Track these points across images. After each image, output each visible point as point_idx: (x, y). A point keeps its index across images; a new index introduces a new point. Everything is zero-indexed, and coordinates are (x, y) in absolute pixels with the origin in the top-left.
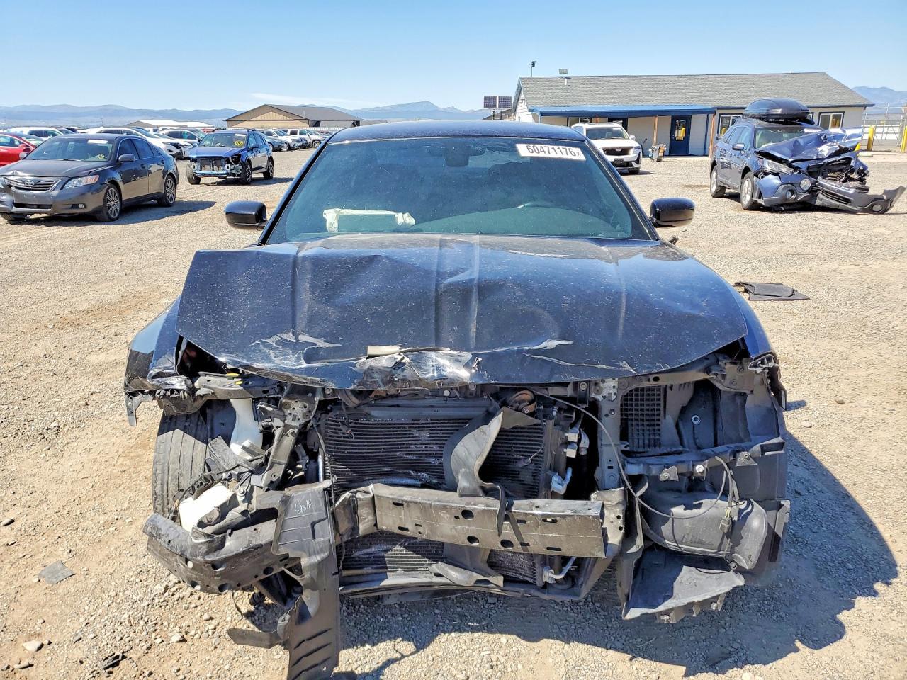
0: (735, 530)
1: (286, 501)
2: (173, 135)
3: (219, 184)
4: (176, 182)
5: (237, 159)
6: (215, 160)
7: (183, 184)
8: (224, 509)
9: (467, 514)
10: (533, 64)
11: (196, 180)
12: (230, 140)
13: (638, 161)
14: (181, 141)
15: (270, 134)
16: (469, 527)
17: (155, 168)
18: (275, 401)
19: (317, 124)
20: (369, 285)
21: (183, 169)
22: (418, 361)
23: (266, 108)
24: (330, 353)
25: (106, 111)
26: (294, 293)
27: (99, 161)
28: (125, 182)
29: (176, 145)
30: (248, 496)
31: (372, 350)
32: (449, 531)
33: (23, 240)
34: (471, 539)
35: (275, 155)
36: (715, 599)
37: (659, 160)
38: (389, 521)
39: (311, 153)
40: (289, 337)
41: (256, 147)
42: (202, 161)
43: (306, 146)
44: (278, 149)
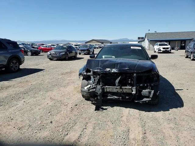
0: (150, 93)
1: (97, 87)
2: (75, 45)
3: (84, 55)
4: (77, 54)
5: (88, 50)
6: (84, 50)
7: (78, 54)
8: (90, 87)
9: (117, 88)
10: (149, 30)
11: (80, 54)
12: (86, 46)
13: (171, 51)
14: (77, 47)
15: (94, 45)
16: (117, 90)
17: (73, 51)
18: (96, 75)
19: (103, 43)
20: (107, 63)
21: (78, 52)
22: (112, 70)
23: (93, 40)
24: (102, 69)
25: (62, 41)
26: (99, 63)
27: (65, 50)
28: (69, 54)
29: (76, 47)
30: (92, 86)
31: (107, 69)
32: (115, 91)
33: (53, 63)
34: (117, 91)
35: (94, 49)
36: (147, 101)
37: (177, 50)
38: (108, 90)
39: (101, 49)
40: (98, 68)
41: (91, 48)
42: (82, 50)
43: (100, 48)
44: (95, 48)
